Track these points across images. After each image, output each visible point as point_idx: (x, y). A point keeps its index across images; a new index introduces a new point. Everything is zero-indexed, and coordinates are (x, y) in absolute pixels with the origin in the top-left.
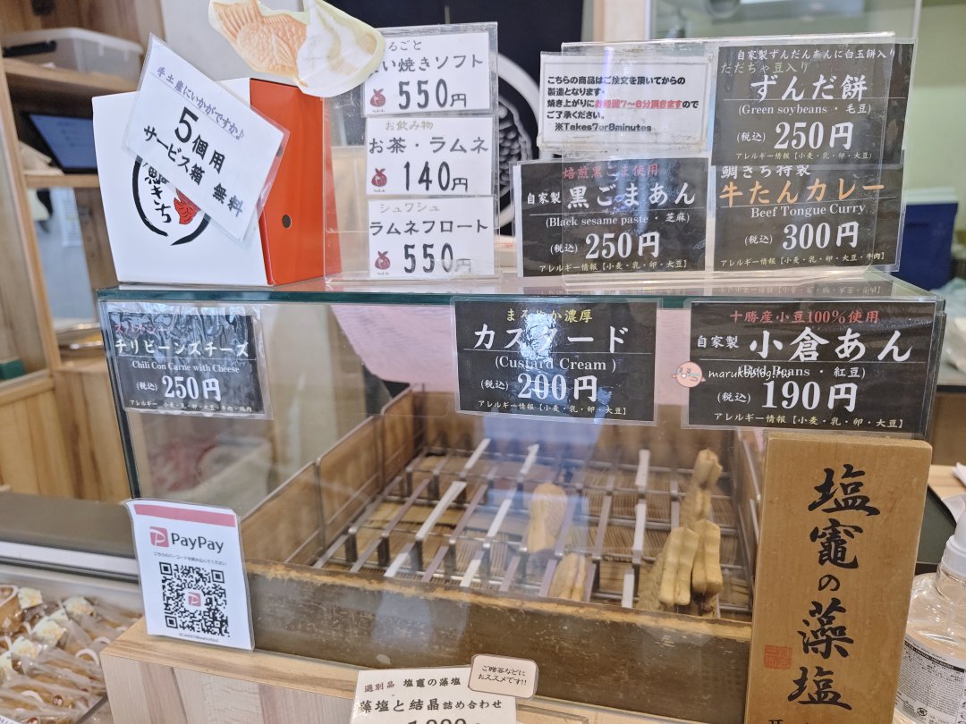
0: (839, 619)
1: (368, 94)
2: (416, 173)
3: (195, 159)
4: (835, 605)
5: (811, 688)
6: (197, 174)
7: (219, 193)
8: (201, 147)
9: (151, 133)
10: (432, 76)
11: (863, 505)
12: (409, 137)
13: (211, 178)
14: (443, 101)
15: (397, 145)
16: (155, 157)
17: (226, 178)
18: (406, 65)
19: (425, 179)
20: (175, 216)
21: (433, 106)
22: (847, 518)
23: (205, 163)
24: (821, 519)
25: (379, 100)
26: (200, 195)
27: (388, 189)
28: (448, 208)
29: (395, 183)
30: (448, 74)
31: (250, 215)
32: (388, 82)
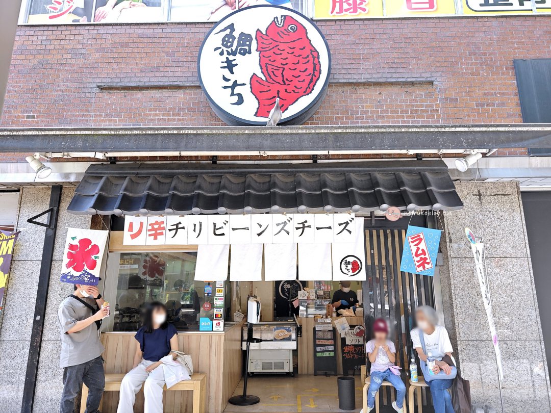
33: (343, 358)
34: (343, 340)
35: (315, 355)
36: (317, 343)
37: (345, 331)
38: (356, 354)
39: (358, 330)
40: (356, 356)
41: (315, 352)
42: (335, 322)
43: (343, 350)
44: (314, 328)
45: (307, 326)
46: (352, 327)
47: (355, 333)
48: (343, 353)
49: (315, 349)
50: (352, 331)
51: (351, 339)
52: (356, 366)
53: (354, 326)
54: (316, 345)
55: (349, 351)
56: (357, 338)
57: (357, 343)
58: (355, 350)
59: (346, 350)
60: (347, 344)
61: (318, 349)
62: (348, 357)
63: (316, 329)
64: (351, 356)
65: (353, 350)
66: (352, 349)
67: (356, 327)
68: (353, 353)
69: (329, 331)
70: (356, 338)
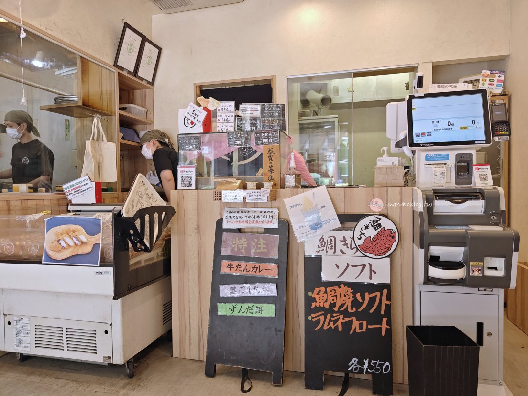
0: (272, 168)
1: (217, 110)
2: (223, 119)
3: (194, 116)
4: (272, 166)
5: (270, 178)
6: (194, 118)
7: (198, 120)
8: (195, 115)
9: (188, 113)
10: (226, 108)
11: (273, 152)
12: (223, 115)
13: (196, 118)
14: (227, 111)
15: (221, 116)
16: (188, 116)
17: (199, 119)
18: (223, 106)
19: (225, 120)
20: (190, 124)
21: (226, 111)
22: (272, 154)
23: (196, 117)
24: (269, 155)
25: (219, 110)
26: (195, 121)
27: (220, 121)
28: (228, 124)
29: (221, 121)
30: (228, 107)
31: (202, 123)
32: (220, 108)
33: (309, 325)
34: (313, 265)
35: (213, 309)
36: (225, 270)
37: (319, 232)
38: (359, 316)
39: (371, 233)
40: (356, 324)
41: (216, 299)
42: (288, 202)
43: (309, 300)
44: (220, 222)
45: (198, 215)
46: (348, 219)
47: (360, 243)
48: (309, 311)
49: (215, 290)
50: (348, 234)
51: (343, 261)
52: (355, 360)
53: (357, 218)
54: (219, 279)
55: (333, 305)
56: (366, 261)
57: (364, 279)
58: (355, 303)
59: (321, 299)
60: (324, 277)
61: (225, 291)
62: (325, 323)
63: (225, 226)
64: (339, 323)
65: (349, 302)
66: (344, 298)
67: (365, 221)
68: (346, 314)
69: (267, 231)
70: (360, 259)
